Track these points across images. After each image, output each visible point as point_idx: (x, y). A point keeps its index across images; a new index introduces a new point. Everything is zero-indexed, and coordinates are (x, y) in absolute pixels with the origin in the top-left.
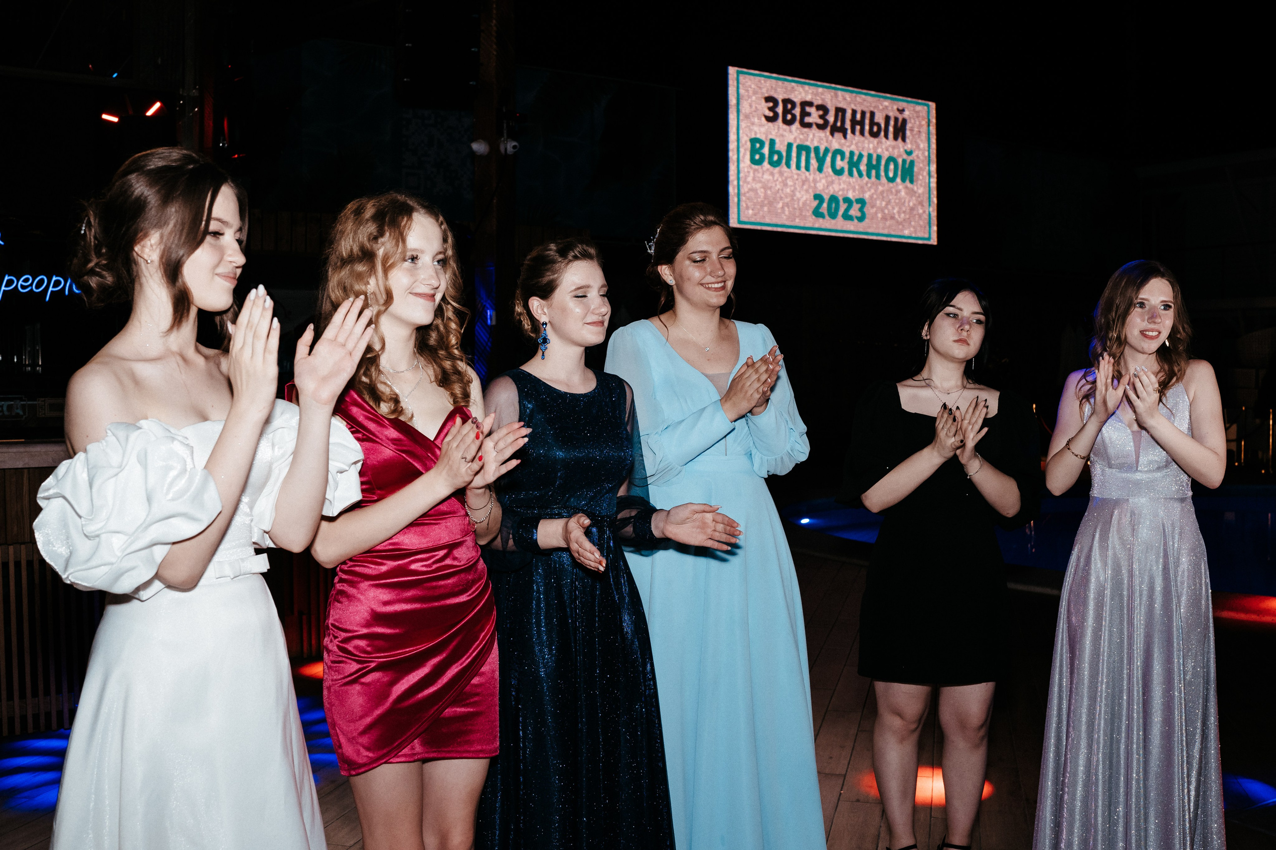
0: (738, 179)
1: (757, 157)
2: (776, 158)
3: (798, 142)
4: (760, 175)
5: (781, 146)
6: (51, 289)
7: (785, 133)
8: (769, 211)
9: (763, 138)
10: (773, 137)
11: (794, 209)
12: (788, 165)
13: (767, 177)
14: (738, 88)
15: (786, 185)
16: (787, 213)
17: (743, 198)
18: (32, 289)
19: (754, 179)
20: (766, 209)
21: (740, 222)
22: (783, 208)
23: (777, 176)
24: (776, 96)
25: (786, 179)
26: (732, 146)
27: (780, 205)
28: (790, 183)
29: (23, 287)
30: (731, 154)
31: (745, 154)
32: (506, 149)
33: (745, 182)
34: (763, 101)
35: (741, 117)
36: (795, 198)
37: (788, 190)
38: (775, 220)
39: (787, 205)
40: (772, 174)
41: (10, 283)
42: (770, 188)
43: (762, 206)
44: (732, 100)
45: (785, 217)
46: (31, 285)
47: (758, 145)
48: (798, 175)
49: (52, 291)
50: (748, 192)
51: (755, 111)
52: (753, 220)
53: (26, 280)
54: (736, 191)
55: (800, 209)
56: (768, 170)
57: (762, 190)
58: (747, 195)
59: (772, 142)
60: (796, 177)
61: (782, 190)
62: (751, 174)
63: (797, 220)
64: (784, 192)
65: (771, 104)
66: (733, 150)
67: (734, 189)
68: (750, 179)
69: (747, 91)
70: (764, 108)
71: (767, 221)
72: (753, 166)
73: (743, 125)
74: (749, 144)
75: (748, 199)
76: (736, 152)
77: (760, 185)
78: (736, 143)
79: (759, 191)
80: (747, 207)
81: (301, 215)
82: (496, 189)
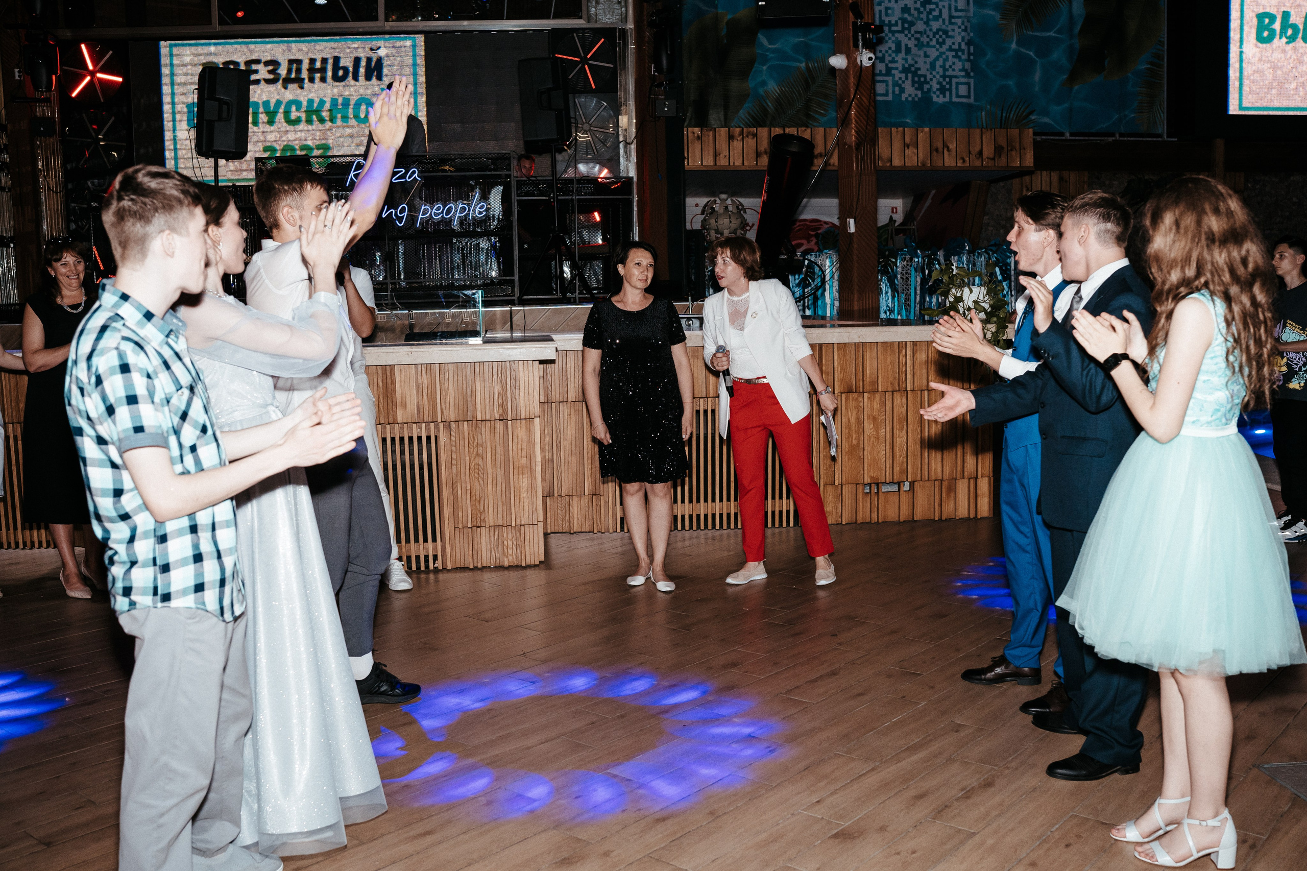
0: (1241, 61)
1: (1266, 34)
2: (1290, 32)
4: (1268, 54)
5: (1297, 18)
6: (458, 215)
7: (1303, 3)
8: (1279, 94)
9: (1272, 11)
13: (1277, 55)
15: (1301, 62)
16: (1301, 94)
17: (1246, 82)
18: (443, 216)
19: (1260, 59)
20: (1274, 91)
21: (1241, 108)
22: (1296, 89)
23: (1290, 53)
25: (1302, 55)
26: (1234, 24)
27: (1293, 85)
28: (1306, 59)
29: (436, 214)
30: (1232, 34)
31: (1249, 32)
32: (861, 61)
33: (1250, 63)
37: (1304, 68)
38: (1285, 103)
39: (1303, 85)
40: (1284, 51)
41: (426, 211)
42: (1281, 68)
43: (1270, 88)
45: (1299, 99)
46: (442, 212)
47: (1267, 21)
49: (459, 217)
50: (1253, 74)
52: (1258, 105)
53: (438, 209)
54: (1238, 74)
56: (1279, 47)
57: (1271, 71)
58: (1252, 78)
59: (1286, 15)
61: (1296, 69)
62: (1257, 54)
64: (1299, 70)
67: (1235, 71)
68: (1254, 60)
71: (1276, 104)
72: (1260, 45)
73: (1248, 0)
74: (1255, 21)
75: (1252, 82)
76: (1238, 31)
77: (1268, 65)
78: (1239, 21)
79: (1266, 73)
80: (1251, 92)
81: (738, 130)
82: (853, 101)
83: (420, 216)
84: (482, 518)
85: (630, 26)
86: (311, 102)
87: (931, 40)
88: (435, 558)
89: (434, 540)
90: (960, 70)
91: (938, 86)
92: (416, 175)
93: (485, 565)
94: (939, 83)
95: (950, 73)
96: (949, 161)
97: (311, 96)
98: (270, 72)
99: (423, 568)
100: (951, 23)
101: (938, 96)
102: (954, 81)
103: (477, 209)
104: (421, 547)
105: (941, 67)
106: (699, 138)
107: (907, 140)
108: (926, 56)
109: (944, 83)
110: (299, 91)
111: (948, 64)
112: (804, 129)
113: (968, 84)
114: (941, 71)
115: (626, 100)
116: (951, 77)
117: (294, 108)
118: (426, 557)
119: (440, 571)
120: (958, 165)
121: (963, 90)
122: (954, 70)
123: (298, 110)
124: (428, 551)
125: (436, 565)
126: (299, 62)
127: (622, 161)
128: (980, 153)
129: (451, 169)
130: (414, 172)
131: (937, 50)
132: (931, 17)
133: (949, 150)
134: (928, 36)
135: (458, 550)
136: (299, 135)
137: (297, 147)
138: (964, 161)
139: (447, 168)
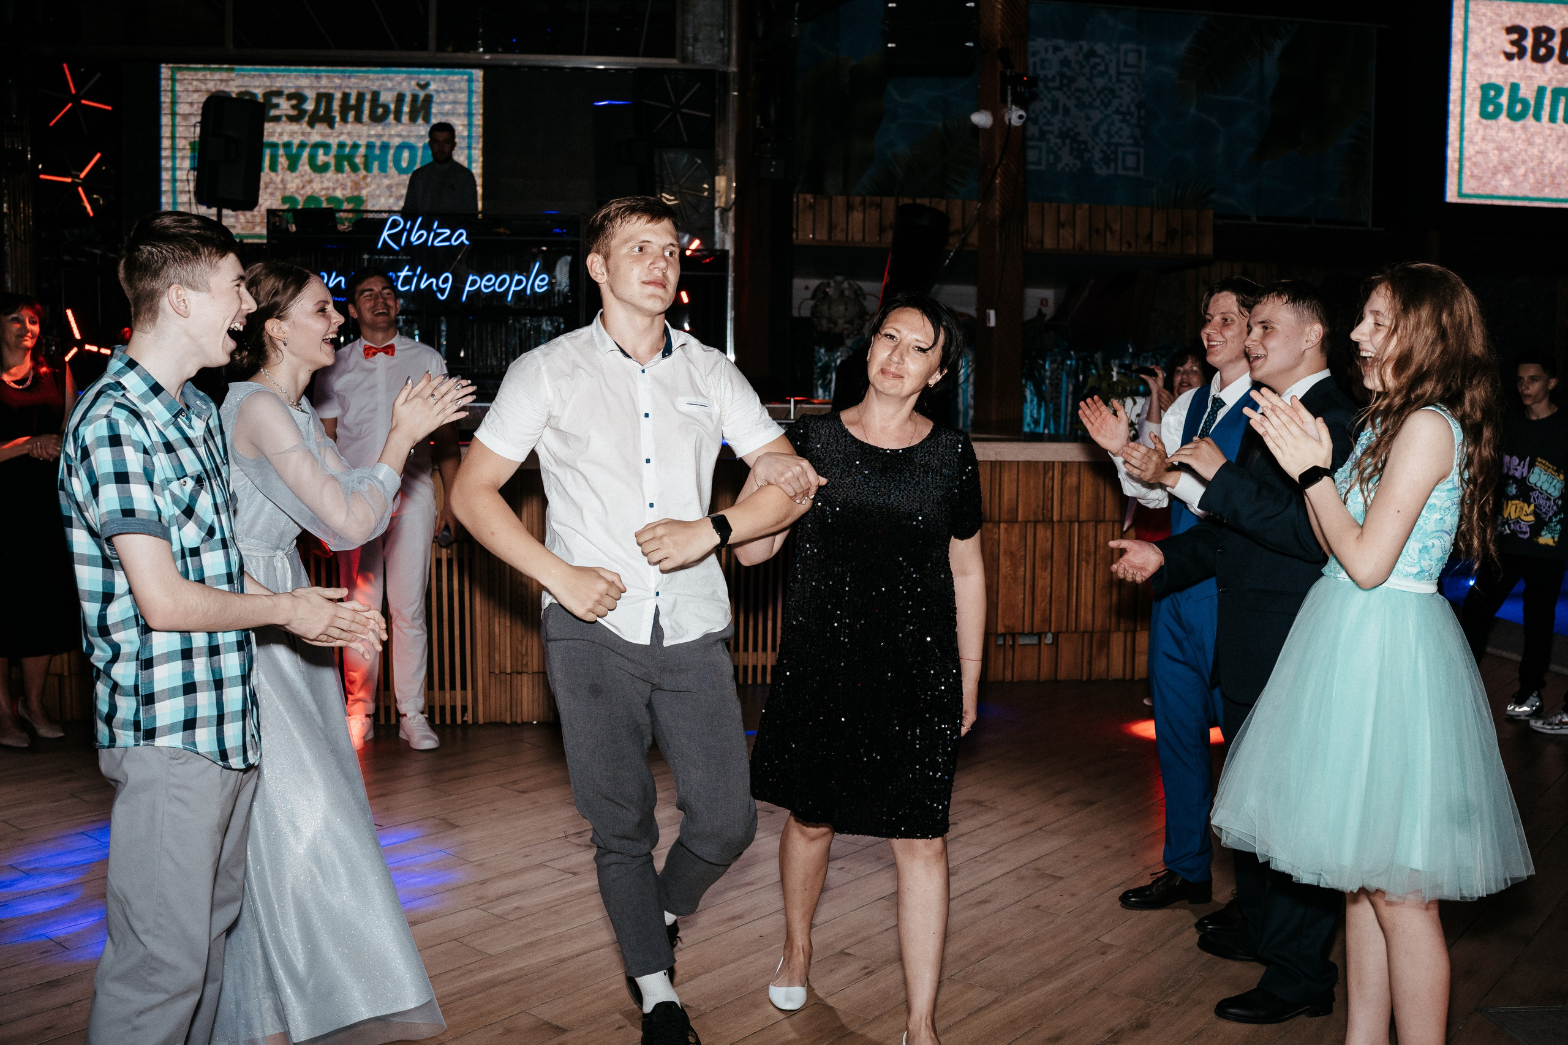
0: (1461, 139)
1: (1491, 108)
2: (1518, 108)
3: (1555, 84)
4: (1493, 132)
5: (1527, 92)
6: (513, 288)
7: (1534, 74)
8: (1506, 180)
9: (1500, 82)
10: (1515, 81)
11: (1544, 175)
12: (1537, 117)
13: (1503, 134)
14: (1466, 19)
15: (1530, 143)
16: (1531, 181)
17: (1467, 164)
18: (494, 290)
19: (1484, 139)
20: (1499, 177)
21: (1460, 195)
22: (1525, 175)
23: (1519, 132)
24: (1523, 24)
25: (1533, 135)
26: (1454, 95)
27: (1522, 171)
28: (1538, 140)
29: (486, 287)
30: (1451, 107)
31: (1472, 106)
32: (1010, 120)
33: (1471, 142)
34: (1504, 32)
35: (1469, 57)
36: (1545, 161)
37: (1535, 151)
38: (1512, 192)
39: (1533, 171)
40: (1512, 130)
41: (474, 283)
42: (1508, 149)
43: (1495, 173)
44: (1457, 34)
45: (1528, 187)
46: (494, 284)
47: (1492, 93)
48: (1552, 129)
49: (514, 291)
50: (1475, 156)
51: (1490, 48)
52: (1480, 192)
53: (489, 280)
54: (1457, 155)
55: (1553, 176)
56: (1505, 125)
57: (1496, 152)
58: (1473, 159)
59: (1515, 88)
60: (1548, 132)
61: (1526, 151)
62: (1481, 132)
63: (1547, 190)
64: (1529, 153)
65: (1515, 36)
66: (1454, 102)
67: (1454, 151)
68: (1477, 139)
69: (1480, 21)
70: (1504, 42)
71: (1502, 191)
72: (1484, 121)
73: (1471, 67)
74: (1479, 93)
75: (1475, 164)
76: (1458, 102)
77: (1493, 145)
78: (1459, 93)
79: (1491, 155)
80: (1472, 176)
81: (858, 199)
82: (998, 167)
83: (467, 288)
84: (524, 662)
85: (733, 68)
86: (342, 146)
87: (1094, 100)
88: (464, 709)
89: (464, 687)
90: (1128, 137)
91: (1101, 155)
92: (464, 238)
93: (525, 720)
94: (1102, 151)
95: (1116, 140)
96: (1112, 245)
97: (343, 138)
98: (293, 107)
99: (448, 721)
100: (1119, 81)
101: (1101, 168)
102: (1121, 149)
103: (537, 282)
104: (448, 696)
105: (1105, 132)
106: (812, 207)
107: (1063, 218)
108: (1088, 118)
109: (1109, 152)
110: (328, 131)
111: (1114, 129)
112: (937, 200)
113: (1137, 154)
114: (1104, 137)
115: (725, 158)
116: (1117, 145)
117: (321, 151)
118: (453, 708)
119: (470, 725)
120: (1124, 249)
121: (1131, 161)
122: (1121, 137)
123: (326, 154)
124: (455, 701)
125: (465, 719)
126: (329, 97)
127: (717, 230)
128: (1150, 236)
129: (507, 232)
130: (461, 235)
131: (1101, 112)
132: (1095, 72)
133: (1112, 231)
134: (1091, 96)
135: (493, 701)
136: (326, 184)
137: (323, 199)
138: (1129, 245)
139: (502, 230)
